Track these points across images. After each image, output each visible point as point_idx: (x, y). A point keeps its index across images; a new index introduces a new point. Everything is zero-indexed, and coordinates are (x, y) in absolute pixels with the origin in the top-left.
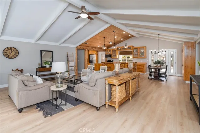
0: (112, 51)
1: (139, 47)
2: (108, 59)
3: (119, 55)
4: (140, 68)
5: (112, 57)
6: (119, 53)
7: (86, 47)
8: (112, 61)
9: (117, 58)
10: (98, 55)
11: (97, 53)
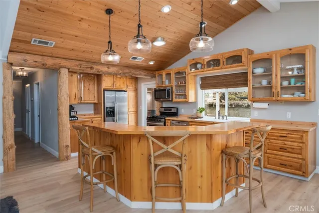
0: (173, 76)
1: (276, 52)
2: (165, 105)
3: (200, 91)
4: (282, 149)
5: (174, 99)
6: (199, 82)
7: (58, 61)
8: (173, 111)
9: (190, 101)
10: (136, 90)
11: (135, 85)
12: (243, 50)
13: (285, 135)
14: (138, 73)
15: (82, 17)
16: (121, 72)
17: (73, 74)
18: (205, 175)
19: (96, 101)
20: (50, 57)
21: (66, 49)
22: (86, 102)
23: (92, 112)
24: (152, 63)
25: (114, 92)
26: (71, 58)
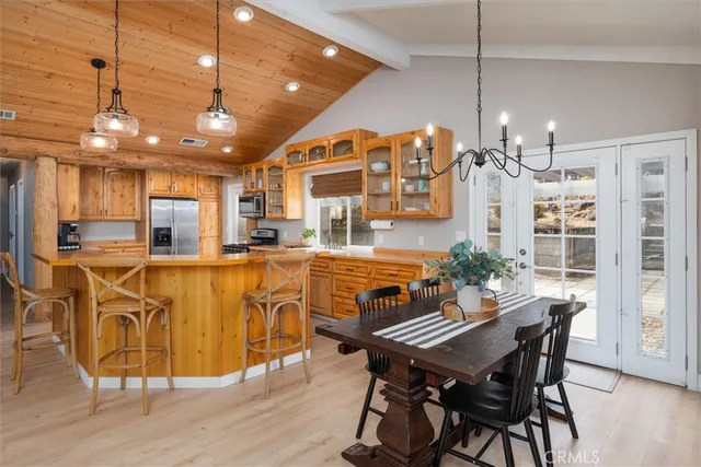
0: (266, 173)
1: (395, 138)
3: (310, 200)
5: (268, 214)
8: (271, 235)
9: (288, 218)
10: (220, 199)
11: (218, 189)
12: (355, 131)
13: (395, 273)
14: (203, 167)
15: (50, 71)
16: (166, 165)
17: (69, 167)
18: (209, 332)
19: (138, 217)
20: (16, 136)
21: (43, 123)
22: (115, 218)
23: (133, 237)
24: (227, 150)
25: (171, 201)
26: (57, 138)
